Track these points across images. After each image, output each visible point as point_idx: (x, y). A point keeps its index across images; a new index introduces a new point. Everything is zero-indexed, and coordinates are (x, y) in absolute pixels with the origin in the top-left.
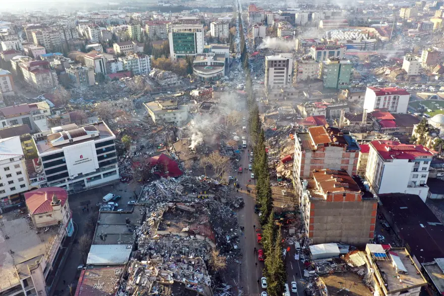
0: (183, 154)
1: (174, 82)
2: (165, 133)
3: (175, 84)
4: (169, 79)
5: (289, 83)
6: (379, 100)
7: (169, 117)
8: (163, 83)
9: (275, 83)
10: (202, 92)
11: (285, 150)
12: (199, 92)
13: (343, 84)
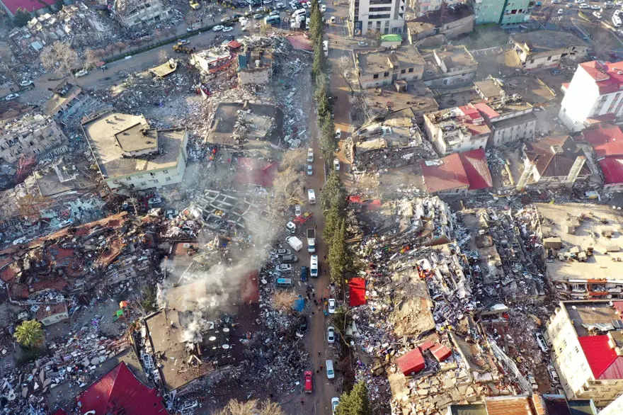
0: (172, 362)
1: (157, 14)
2: (130, 260)
3: (157, 17)
4: (143, 11)
5: (401, 15)
6: (604, 100)
7: (142, 180)
8: (130, 21)
9: (371, 17)
10: (215, 64)
11: (406, 309)
12: (209, 65)
13: (514, 12)
